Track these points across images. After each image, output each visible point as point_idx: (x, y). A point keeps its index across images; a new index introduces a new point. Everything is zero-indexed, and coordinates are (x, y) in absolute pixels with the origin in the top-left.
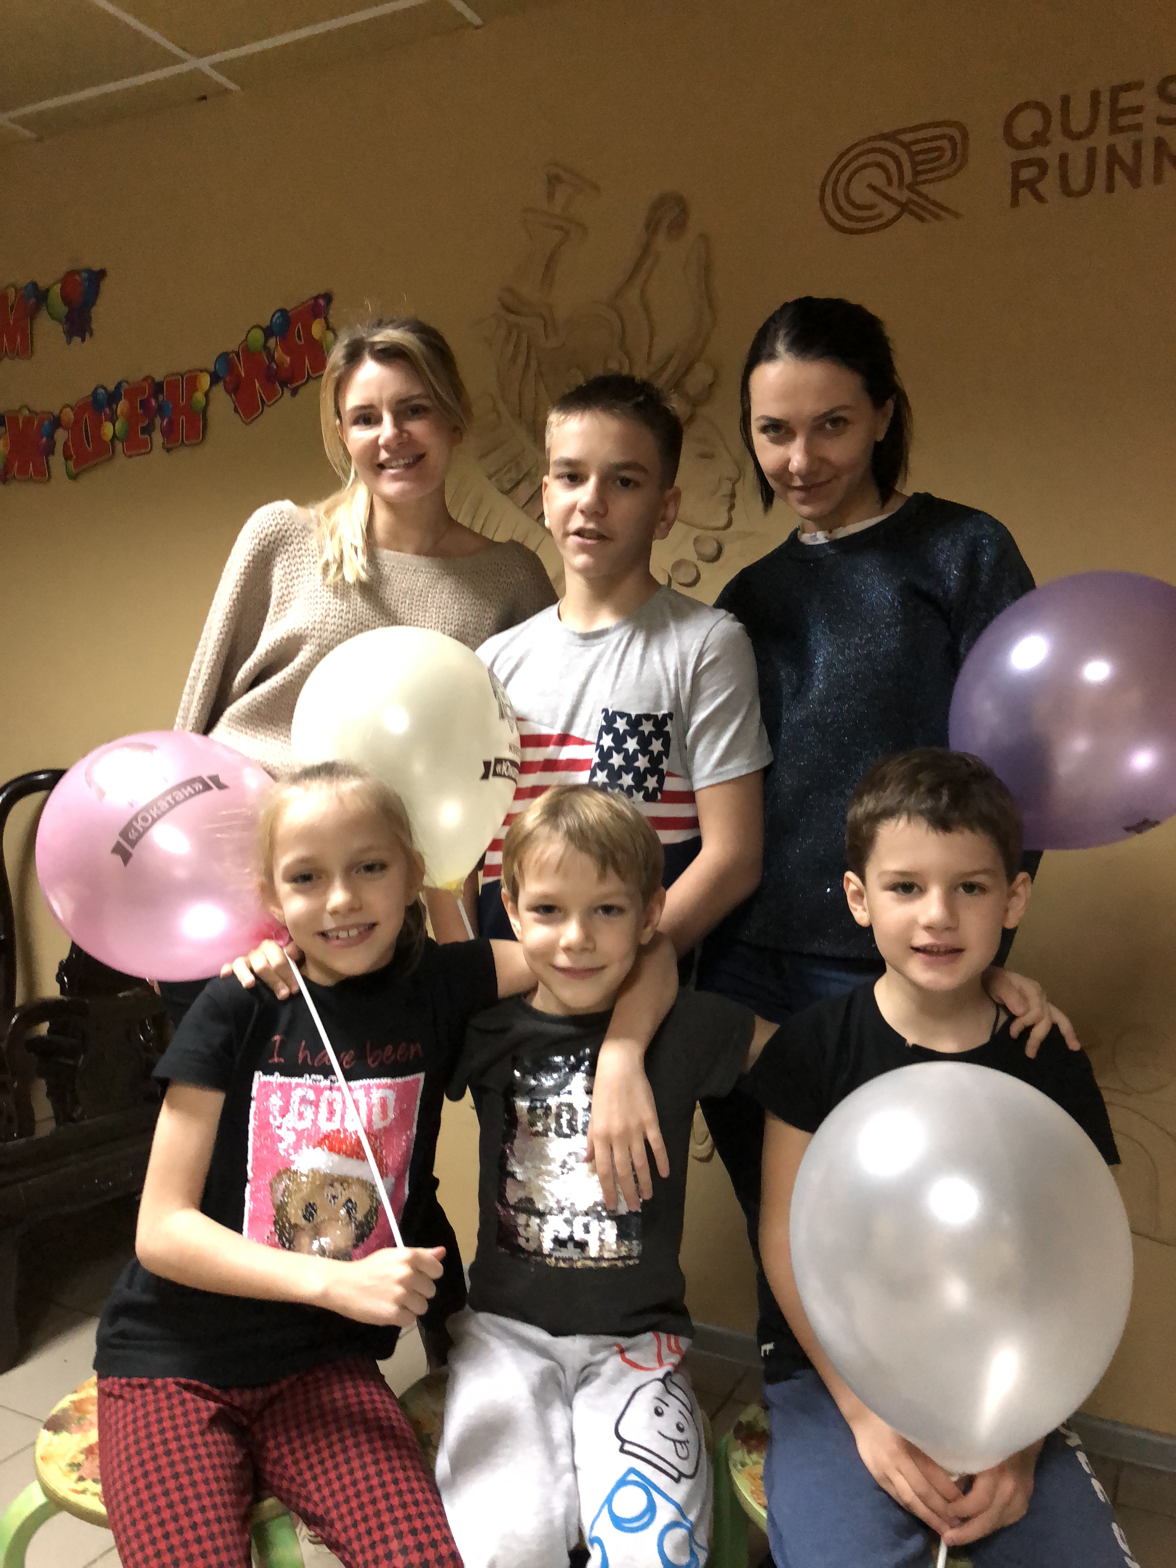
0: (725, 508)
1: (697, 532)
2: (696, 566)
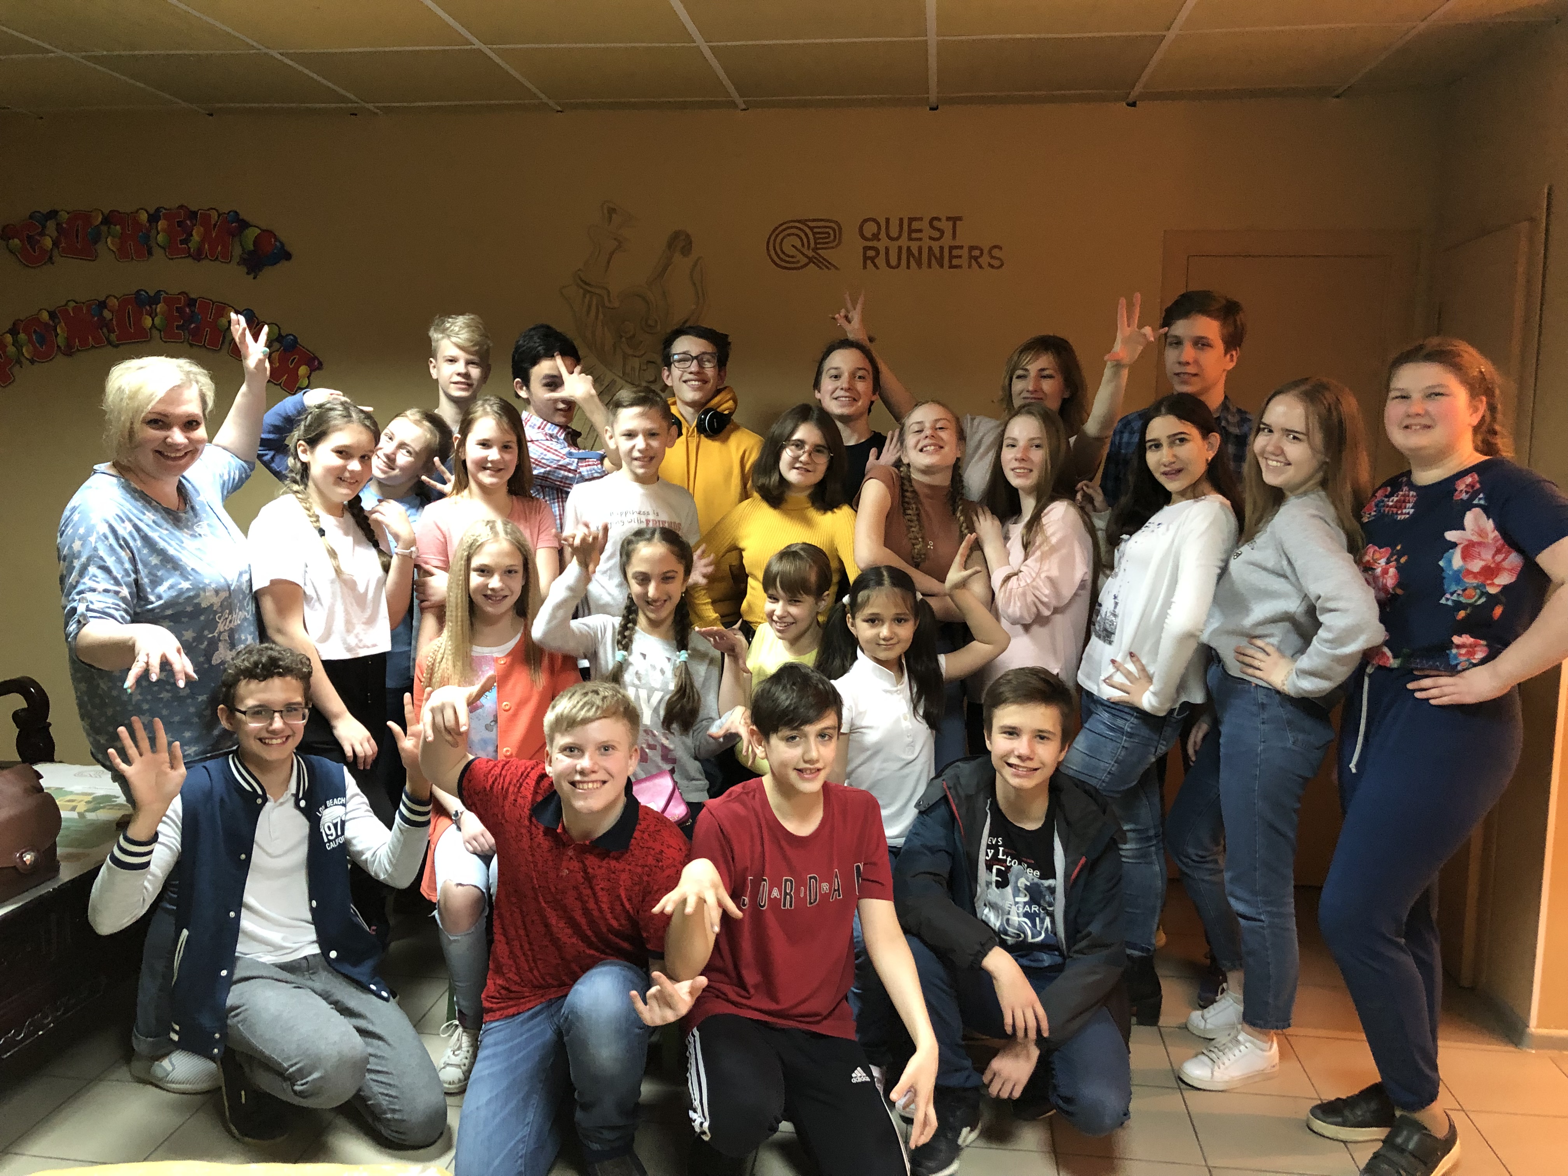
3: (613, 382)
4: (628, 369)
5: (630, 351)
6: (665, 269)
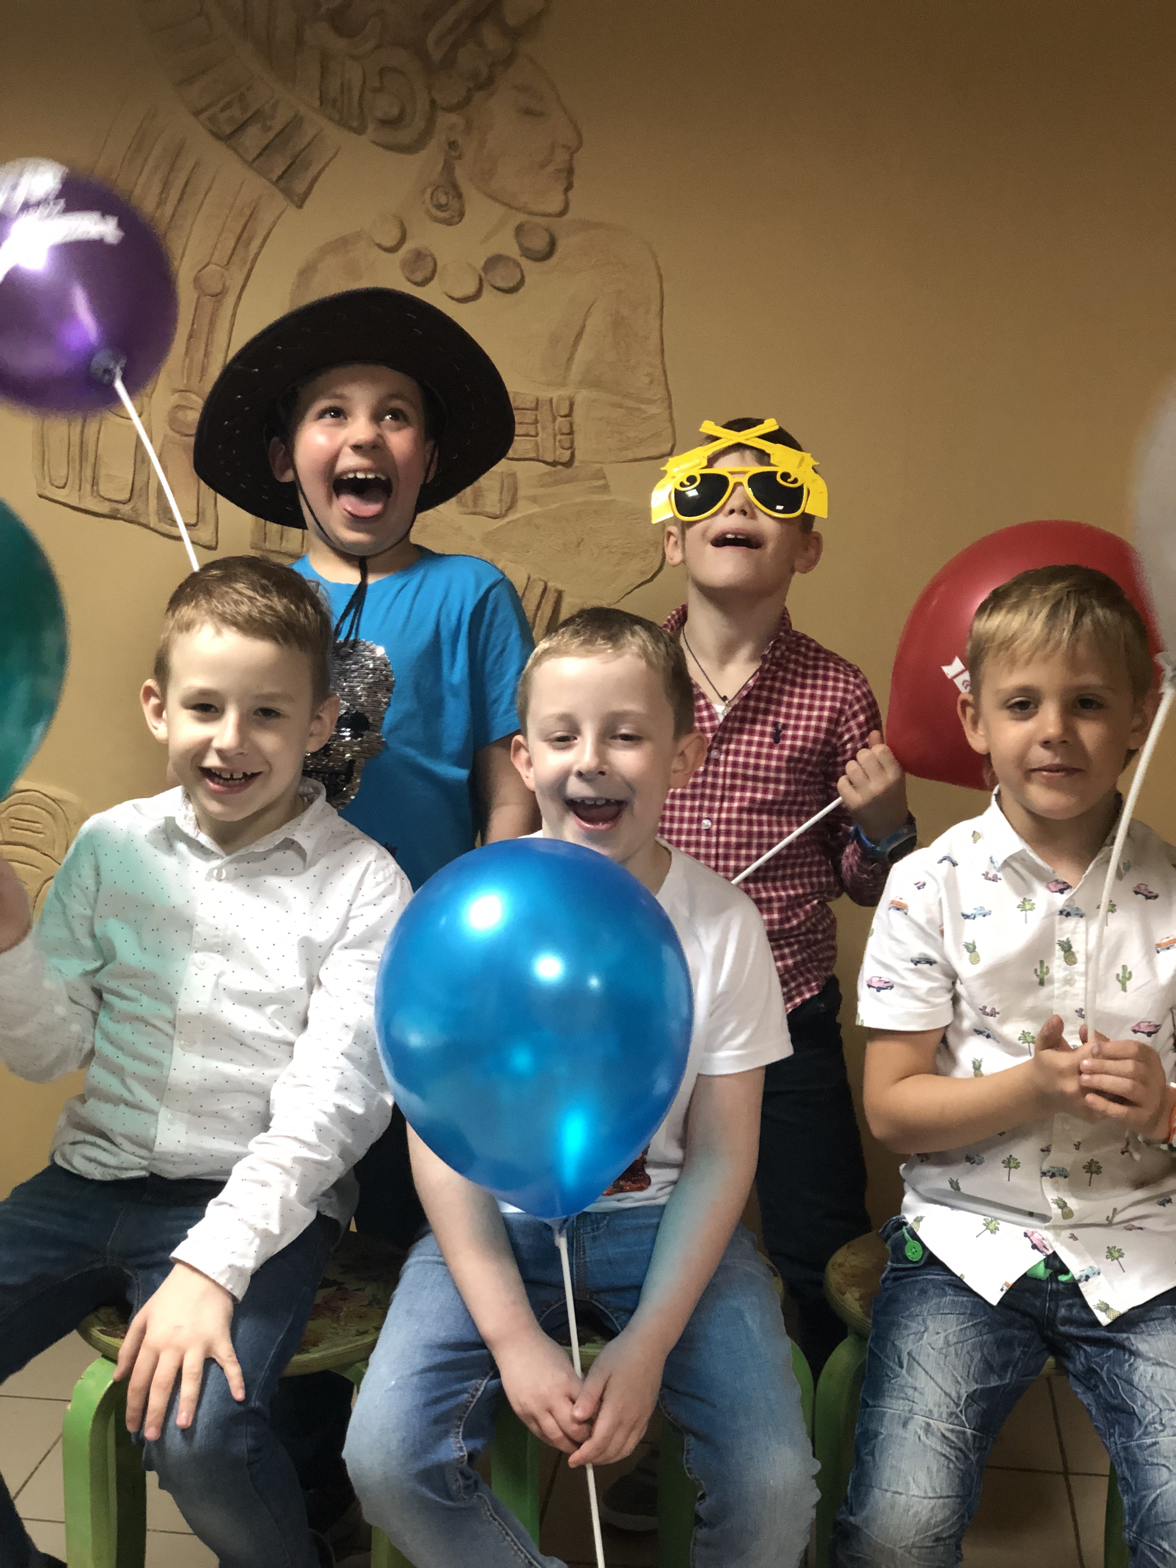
0: (561, 187)
1: (521, 218)
2: (518, 265)
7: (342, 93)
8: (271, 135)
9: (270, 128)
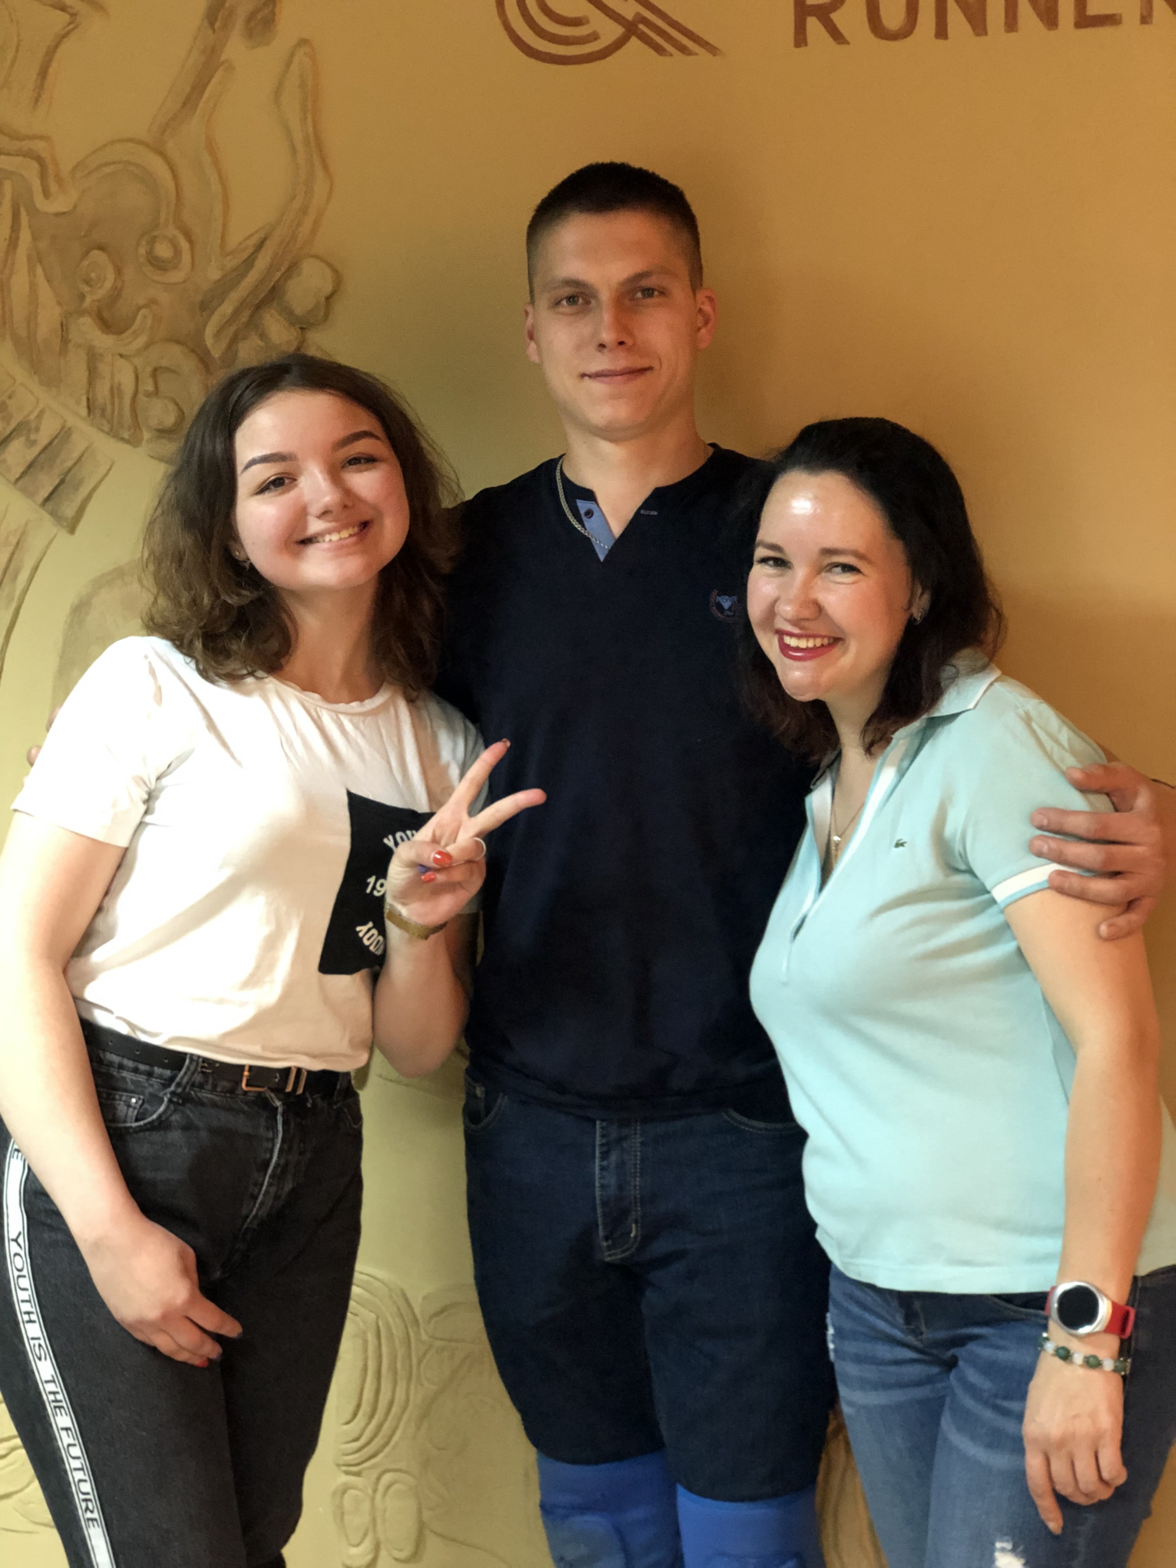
3: (64, 435)
4: (103, 392)
5: (103, 341)
6: (199, 86)
7: (113, 397)
8: (37, 450)
9: (33, 443)
